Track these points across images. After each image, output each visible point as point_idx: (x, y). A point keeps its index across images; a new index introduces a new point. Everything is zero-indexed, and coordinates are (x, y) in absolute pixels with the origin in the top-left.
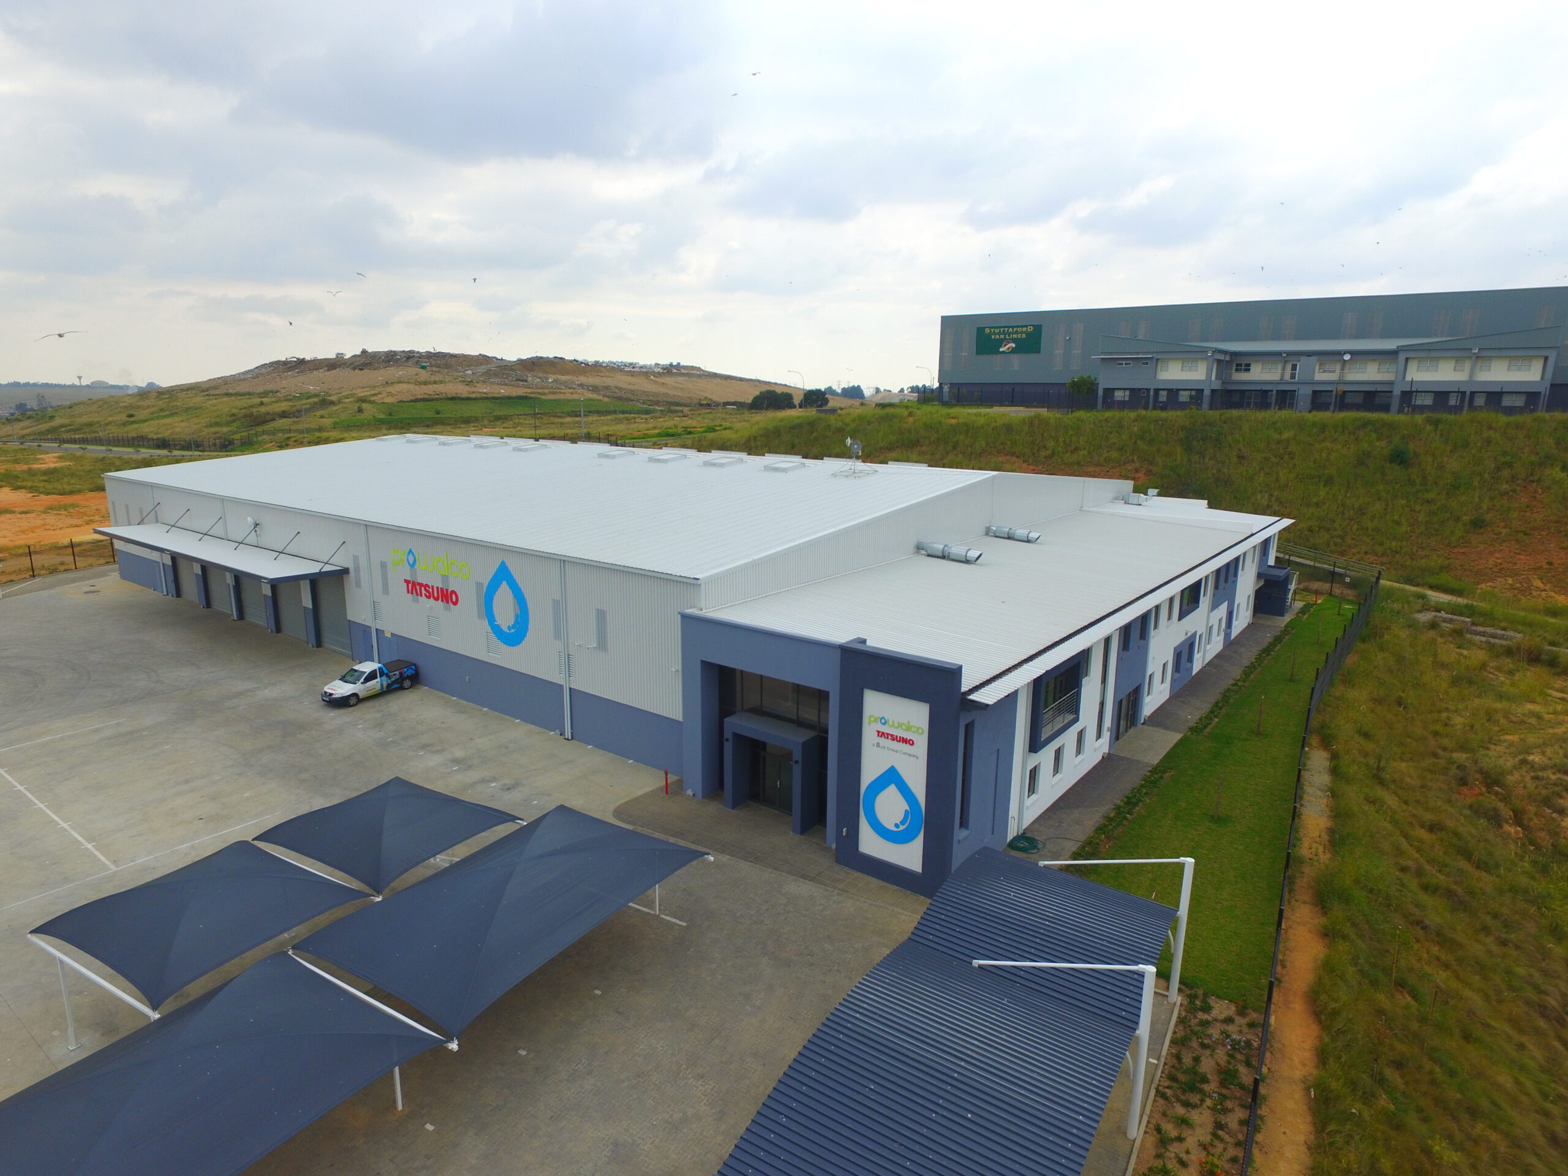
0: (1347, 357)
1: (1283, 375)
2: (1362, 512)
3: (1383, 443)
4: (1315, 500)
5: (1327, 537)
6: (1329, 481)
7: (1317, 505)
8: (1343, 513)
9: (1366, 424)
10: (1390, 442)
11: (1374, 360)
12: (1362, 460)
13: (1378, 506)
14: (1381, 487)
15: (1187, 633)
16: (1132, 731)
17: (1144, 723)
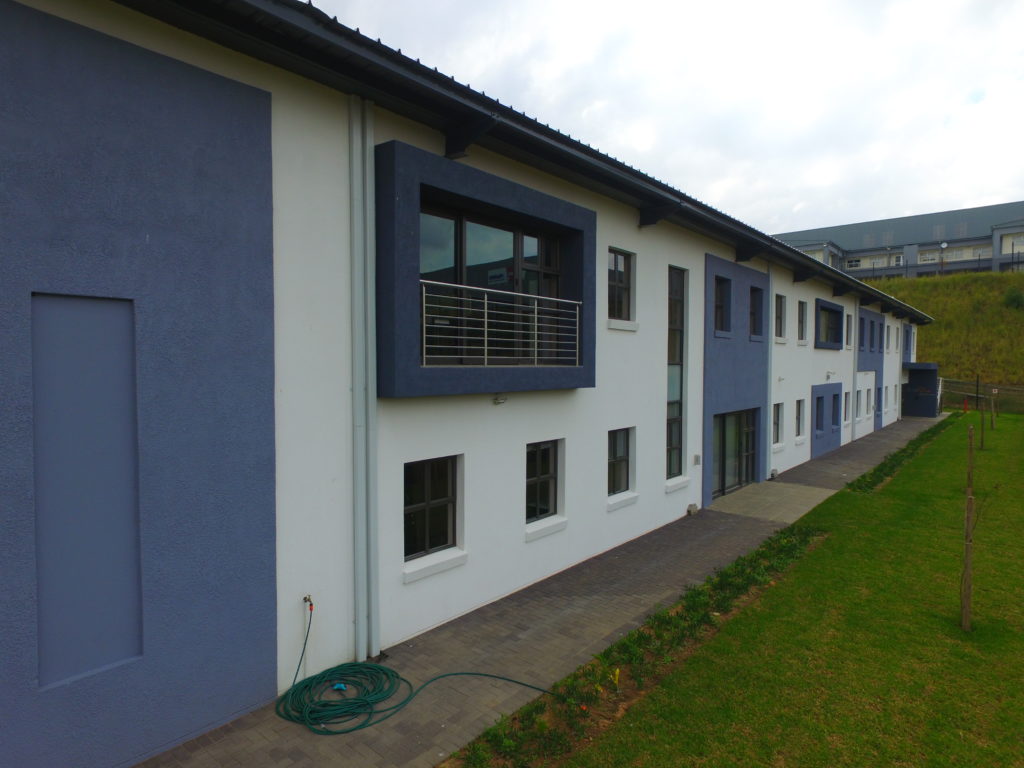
0: (944, 245)
1: (889, 262)
2: (987, 349)
3: (996, 293)
4: (938, 341)
5: (956, 370)
6: (949, 325)
7: (941, 345)
8: (968, 351)
9: (976, 280)
11: (969, 247)
12: (978, 307)
13: (1003, 343)
14: (1002, 327)
15: (828, 377)
16: (750, 488)
17: (773, 478)
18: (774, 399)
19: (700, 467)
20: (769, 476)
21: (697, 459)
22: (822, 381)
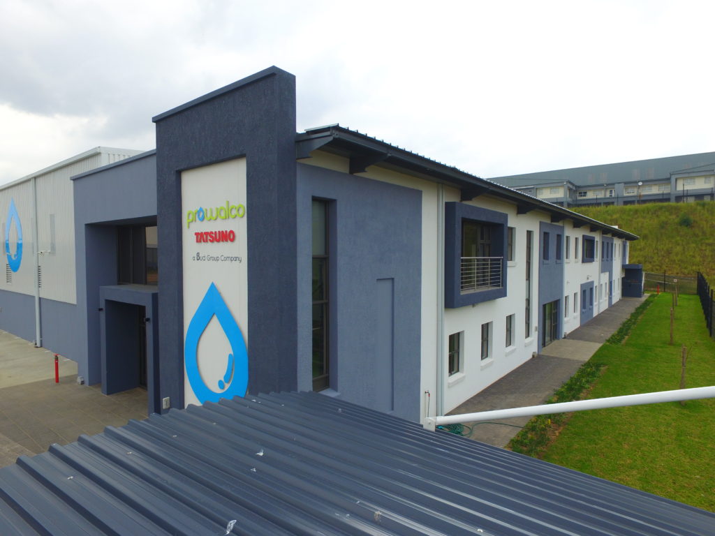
0: (640, 184)
1: (605, 195)
2: (669, 252)
3: (674, 217)
4: (639, 247)
5: (650, 266)
6: (645, 237)
7: (640, 250)
8: (658, 253)
9: (661, 208)
10: (678, 216)
11: (655, 185)
12: (663, 226)
13: (679, 248)
14: (678, 238)
15: (588, 278)
16: (555, 342)
17: (565, 338)
18: (565, 294)
19: (537, 332)
20: (563, 336)
21: (536, 328)
22: (585, 281)
